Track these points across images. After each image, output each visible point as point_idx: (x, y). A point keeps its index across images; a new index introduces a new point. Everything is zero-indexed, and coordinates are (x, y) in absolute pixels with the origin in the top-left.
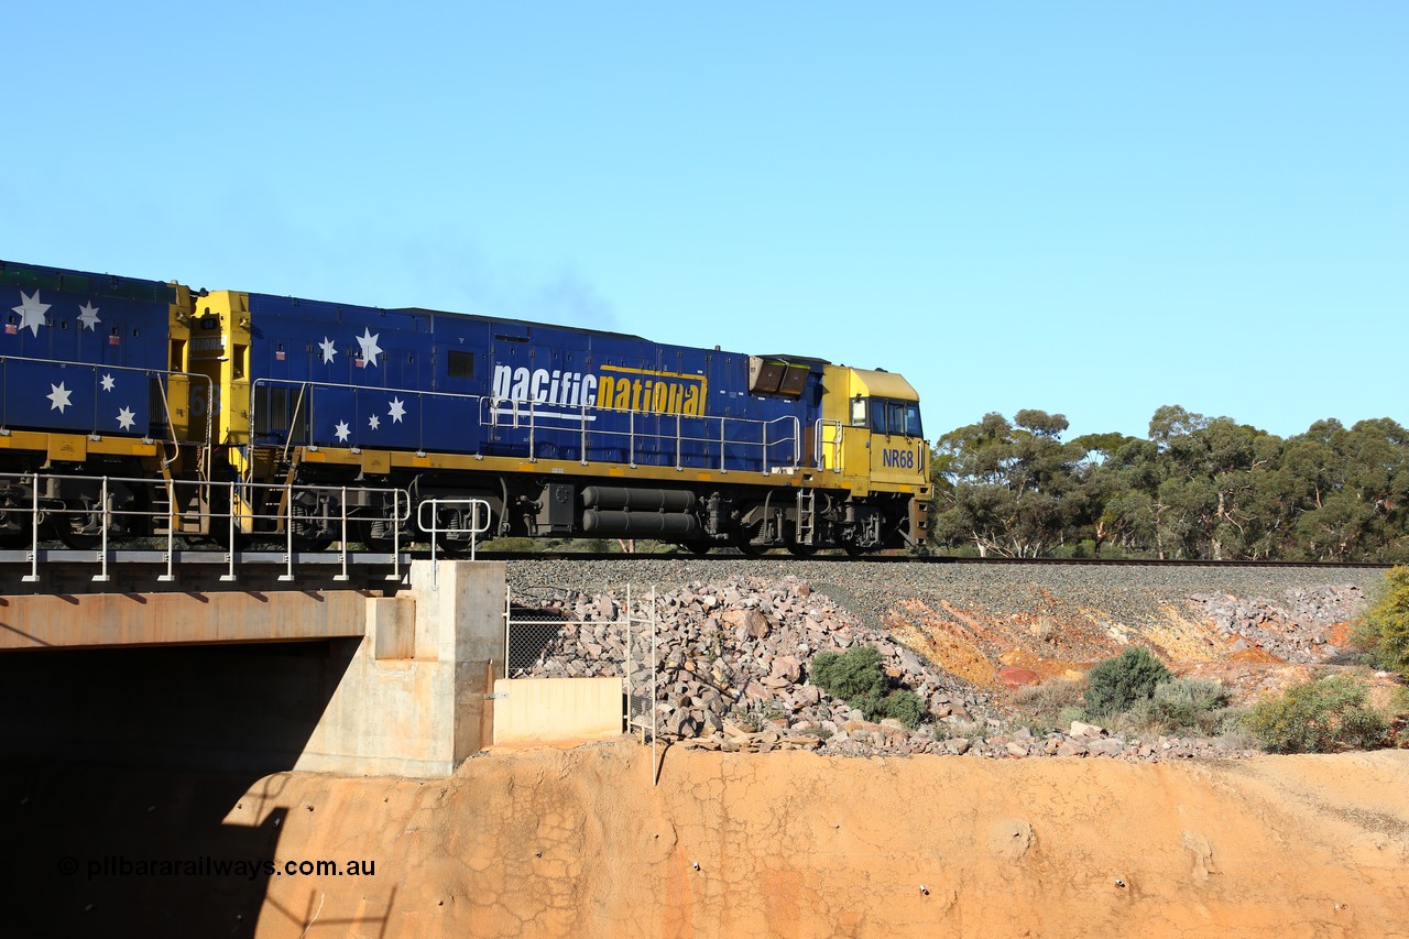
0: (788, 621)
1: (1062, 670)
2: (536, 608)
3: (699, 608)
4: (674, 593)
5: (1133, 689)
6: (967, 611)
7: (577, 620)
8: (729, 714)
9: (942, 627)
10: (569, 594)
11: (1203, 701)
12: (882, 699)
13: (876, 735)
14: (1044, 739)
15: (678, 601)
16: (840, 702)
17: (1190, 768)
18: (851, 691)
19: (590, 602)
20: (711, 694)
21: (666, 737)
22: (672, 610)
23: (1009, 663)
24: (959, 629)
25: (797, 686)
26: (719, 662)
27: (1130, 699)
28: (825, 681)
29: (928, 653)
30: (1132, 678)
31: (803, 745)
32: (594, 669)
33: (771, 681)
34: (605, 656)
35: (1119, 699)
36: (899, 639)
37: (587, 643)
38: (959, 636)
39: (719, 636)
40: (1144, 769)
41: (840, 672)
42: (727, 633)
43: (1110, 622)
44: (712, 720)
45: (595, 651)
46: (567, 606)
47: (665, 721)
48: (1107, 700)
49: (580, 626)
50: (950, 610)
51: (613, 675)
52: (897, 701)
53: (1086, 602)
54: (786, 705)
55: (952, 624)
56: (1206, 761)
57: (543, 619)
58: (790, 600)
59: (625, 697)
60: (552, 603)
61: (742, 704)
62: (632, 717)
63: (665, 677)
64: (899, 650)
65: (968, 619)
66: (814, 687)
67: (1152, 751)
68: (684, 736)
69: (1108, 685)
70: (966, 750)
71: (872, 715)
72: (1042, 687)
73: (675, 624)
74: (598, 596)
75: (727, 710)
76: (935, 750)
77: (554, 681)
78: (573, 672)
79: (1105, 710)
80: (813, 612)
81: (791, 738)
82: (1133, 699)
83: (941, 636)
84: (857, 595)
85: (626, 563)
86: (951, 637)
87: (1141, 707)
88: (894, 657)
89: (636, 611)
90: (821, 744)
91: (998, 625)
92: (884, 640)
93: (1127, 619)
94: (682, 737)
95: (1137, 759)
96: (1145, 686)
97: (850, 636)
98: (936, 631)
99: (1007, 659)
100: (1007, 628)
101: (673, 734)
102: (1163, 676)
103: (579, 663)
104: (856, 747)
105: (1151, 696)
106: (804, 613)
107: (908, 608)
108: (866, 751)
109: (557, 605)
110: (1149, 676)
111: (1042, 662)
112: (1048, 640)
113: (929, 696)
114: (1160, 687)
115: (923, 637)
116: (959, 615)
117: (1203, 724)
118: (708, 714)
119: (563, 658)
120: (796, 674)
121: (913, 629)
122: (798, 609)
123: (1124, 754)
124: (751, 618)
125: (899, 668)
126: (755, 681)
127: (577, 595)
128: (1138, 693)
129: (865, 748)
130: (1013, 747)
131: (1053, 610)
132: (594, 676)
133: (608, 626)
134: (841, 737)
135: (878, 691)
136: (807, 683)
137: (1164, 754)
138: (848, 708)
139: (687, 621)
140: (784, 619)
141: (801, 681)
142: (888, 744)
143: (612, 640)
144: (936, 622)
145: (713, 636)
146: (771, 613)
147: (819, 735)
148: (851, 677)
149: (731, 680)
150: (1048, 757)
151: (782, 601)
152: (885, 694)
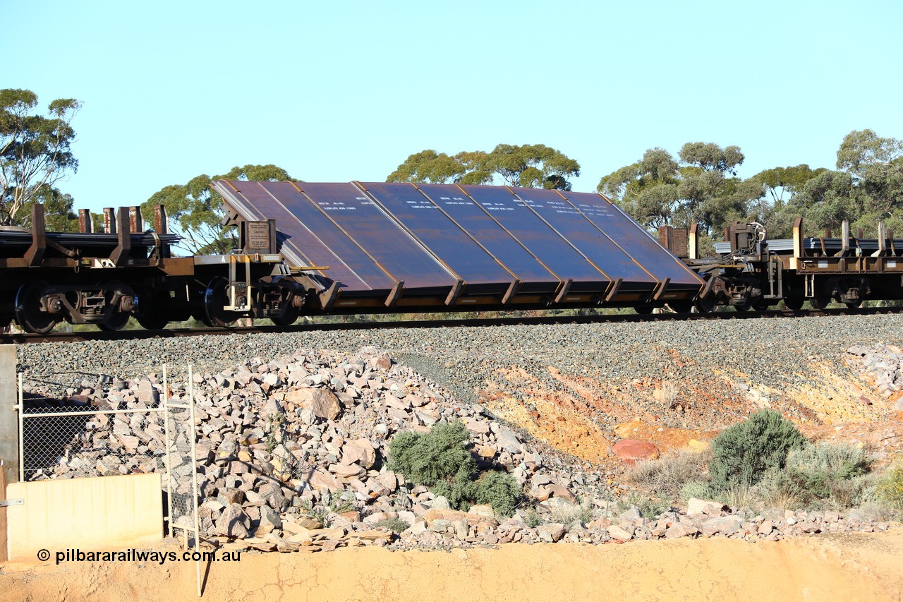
0: (364, 398)
1: (685, 441)
2: (61, 398)
3: (257, 387)
4: (228, 372)
5: (762, 459)
6: (579, 378)
7: (110, 408)
8: (290, 509)
9: (547, 398)
10: (101, 379)
11: (840, 468)
12: (470, 483)
13: (458, 524)
14: (654, 519)
15: (232, 382)
16: (422, 488)
17: (817, 544)
18: (435, 475)
19: (126, 386)
20: (268, 488)
21: (213, 540)
22: (226, 392)
23: (626, 436)
24: (568, 399)
25: (373, 473)
26: (280, 450)
27: (759, 469)
28: (405, 465)
29: (531, 428)
30: (761, 446)
31: (373, 540)
32: (129, 465)
33: (342, 468)
34: (143, 449)
35: (747, 471)
36: (496, 413)
37: (122, 436)
38: (568, 407)
39: (279, 420)
40: (764, 548)
41: (422, 454)
42: (290, 417)
43: (750, 383)
44: (269, 517)
45: (131, 444)
46: (98, 393)
47: (214, 522)
48: (734, 473)
49: (113, 415)
50: (559, 377)
51: (153, 471)
52: (487, 484)
53: (722, 362)
54: (359, 496)
55: (560, 393)
56: (836, 536)
57: (70, 410)
58: (367, 374)
59: (165, 495)
60: (80, 390)
61: (307, 496)
62: (175, 518)
63: (213, 470)
64: (494, 426)
65: (579, 387)
66: (392, 473)
67: (774, 528)
68: (235, 537)
69: (734, 456)
70: (562, 536)
71: (459, 501)
72: (661, 461)
73: (227, 409)
74: (137, 380)
75: (289, 504)
76: (525, 538)
77: (79, 481)
78: (104, 470)
79: (731, 483)
80: (394, 387)
81: (360, 533)
82: (763, 469)
83: (546, 407)
84: (447, 365)
85: (175, 340)
86: (558, 408)
87: (772, 477)
88: (488, 435)
89: (182, 395)
90: (394, 537)
91: (615, 392)
92: (477, 416)
93: (770, 379)
94: (232, 538)
95: (756, 538)
96: (776, 454)
97: (437, 413)
98: (540, 403)
99: (623, 431)
100: (625, 396)
101: (222, 535)
102: (797, 442)
103: (112, 460)
104: (434, 539)
105: (782, 466)
106: (383, 389)
107: (508, 377)
108: (446, 543)
109: (85, 393)
110: (780, 443)
111: (663, 432)
112: (674, 407)
113: (528, 477)
114: (792, 454)
115: (525, 410)
116: (570, 384)
117: (839, 494)
118: (265, 510)
119: (92, 454)
120: (371, 459)
121: (514, 400)
122: (375, 384)
123: (741, 532)
124: (319, 396)
125: (494, 447)
126: (323, 469)
127: (111, 379)
128: (768, 462)
129: (445, 540)
130: (615, 531)
131: (681, 373)
132: (129, 472)
133: (148, 414)
134: (417, 528)
135: (465, 474)
136: (384, 468)
137: (788, 531)
138: (431, 495)
139: (243, 403)
140: (359, 396)
141: (377, 466)
142: (472, 533)
143: (152, 431)
144: (540, 392)
145: (272, 420)
146: (344, 390)
147: (393, 528)
148: (434, 459)
149: (294, 471)
150: (656, 541)
151: (358, 376)
152: (474, 477)
